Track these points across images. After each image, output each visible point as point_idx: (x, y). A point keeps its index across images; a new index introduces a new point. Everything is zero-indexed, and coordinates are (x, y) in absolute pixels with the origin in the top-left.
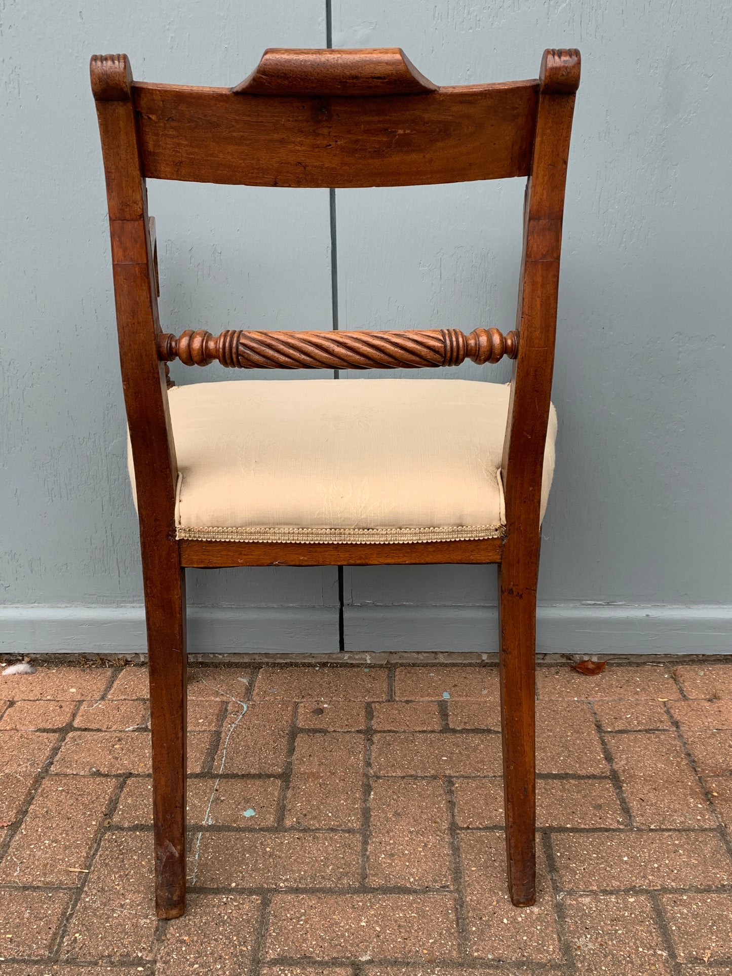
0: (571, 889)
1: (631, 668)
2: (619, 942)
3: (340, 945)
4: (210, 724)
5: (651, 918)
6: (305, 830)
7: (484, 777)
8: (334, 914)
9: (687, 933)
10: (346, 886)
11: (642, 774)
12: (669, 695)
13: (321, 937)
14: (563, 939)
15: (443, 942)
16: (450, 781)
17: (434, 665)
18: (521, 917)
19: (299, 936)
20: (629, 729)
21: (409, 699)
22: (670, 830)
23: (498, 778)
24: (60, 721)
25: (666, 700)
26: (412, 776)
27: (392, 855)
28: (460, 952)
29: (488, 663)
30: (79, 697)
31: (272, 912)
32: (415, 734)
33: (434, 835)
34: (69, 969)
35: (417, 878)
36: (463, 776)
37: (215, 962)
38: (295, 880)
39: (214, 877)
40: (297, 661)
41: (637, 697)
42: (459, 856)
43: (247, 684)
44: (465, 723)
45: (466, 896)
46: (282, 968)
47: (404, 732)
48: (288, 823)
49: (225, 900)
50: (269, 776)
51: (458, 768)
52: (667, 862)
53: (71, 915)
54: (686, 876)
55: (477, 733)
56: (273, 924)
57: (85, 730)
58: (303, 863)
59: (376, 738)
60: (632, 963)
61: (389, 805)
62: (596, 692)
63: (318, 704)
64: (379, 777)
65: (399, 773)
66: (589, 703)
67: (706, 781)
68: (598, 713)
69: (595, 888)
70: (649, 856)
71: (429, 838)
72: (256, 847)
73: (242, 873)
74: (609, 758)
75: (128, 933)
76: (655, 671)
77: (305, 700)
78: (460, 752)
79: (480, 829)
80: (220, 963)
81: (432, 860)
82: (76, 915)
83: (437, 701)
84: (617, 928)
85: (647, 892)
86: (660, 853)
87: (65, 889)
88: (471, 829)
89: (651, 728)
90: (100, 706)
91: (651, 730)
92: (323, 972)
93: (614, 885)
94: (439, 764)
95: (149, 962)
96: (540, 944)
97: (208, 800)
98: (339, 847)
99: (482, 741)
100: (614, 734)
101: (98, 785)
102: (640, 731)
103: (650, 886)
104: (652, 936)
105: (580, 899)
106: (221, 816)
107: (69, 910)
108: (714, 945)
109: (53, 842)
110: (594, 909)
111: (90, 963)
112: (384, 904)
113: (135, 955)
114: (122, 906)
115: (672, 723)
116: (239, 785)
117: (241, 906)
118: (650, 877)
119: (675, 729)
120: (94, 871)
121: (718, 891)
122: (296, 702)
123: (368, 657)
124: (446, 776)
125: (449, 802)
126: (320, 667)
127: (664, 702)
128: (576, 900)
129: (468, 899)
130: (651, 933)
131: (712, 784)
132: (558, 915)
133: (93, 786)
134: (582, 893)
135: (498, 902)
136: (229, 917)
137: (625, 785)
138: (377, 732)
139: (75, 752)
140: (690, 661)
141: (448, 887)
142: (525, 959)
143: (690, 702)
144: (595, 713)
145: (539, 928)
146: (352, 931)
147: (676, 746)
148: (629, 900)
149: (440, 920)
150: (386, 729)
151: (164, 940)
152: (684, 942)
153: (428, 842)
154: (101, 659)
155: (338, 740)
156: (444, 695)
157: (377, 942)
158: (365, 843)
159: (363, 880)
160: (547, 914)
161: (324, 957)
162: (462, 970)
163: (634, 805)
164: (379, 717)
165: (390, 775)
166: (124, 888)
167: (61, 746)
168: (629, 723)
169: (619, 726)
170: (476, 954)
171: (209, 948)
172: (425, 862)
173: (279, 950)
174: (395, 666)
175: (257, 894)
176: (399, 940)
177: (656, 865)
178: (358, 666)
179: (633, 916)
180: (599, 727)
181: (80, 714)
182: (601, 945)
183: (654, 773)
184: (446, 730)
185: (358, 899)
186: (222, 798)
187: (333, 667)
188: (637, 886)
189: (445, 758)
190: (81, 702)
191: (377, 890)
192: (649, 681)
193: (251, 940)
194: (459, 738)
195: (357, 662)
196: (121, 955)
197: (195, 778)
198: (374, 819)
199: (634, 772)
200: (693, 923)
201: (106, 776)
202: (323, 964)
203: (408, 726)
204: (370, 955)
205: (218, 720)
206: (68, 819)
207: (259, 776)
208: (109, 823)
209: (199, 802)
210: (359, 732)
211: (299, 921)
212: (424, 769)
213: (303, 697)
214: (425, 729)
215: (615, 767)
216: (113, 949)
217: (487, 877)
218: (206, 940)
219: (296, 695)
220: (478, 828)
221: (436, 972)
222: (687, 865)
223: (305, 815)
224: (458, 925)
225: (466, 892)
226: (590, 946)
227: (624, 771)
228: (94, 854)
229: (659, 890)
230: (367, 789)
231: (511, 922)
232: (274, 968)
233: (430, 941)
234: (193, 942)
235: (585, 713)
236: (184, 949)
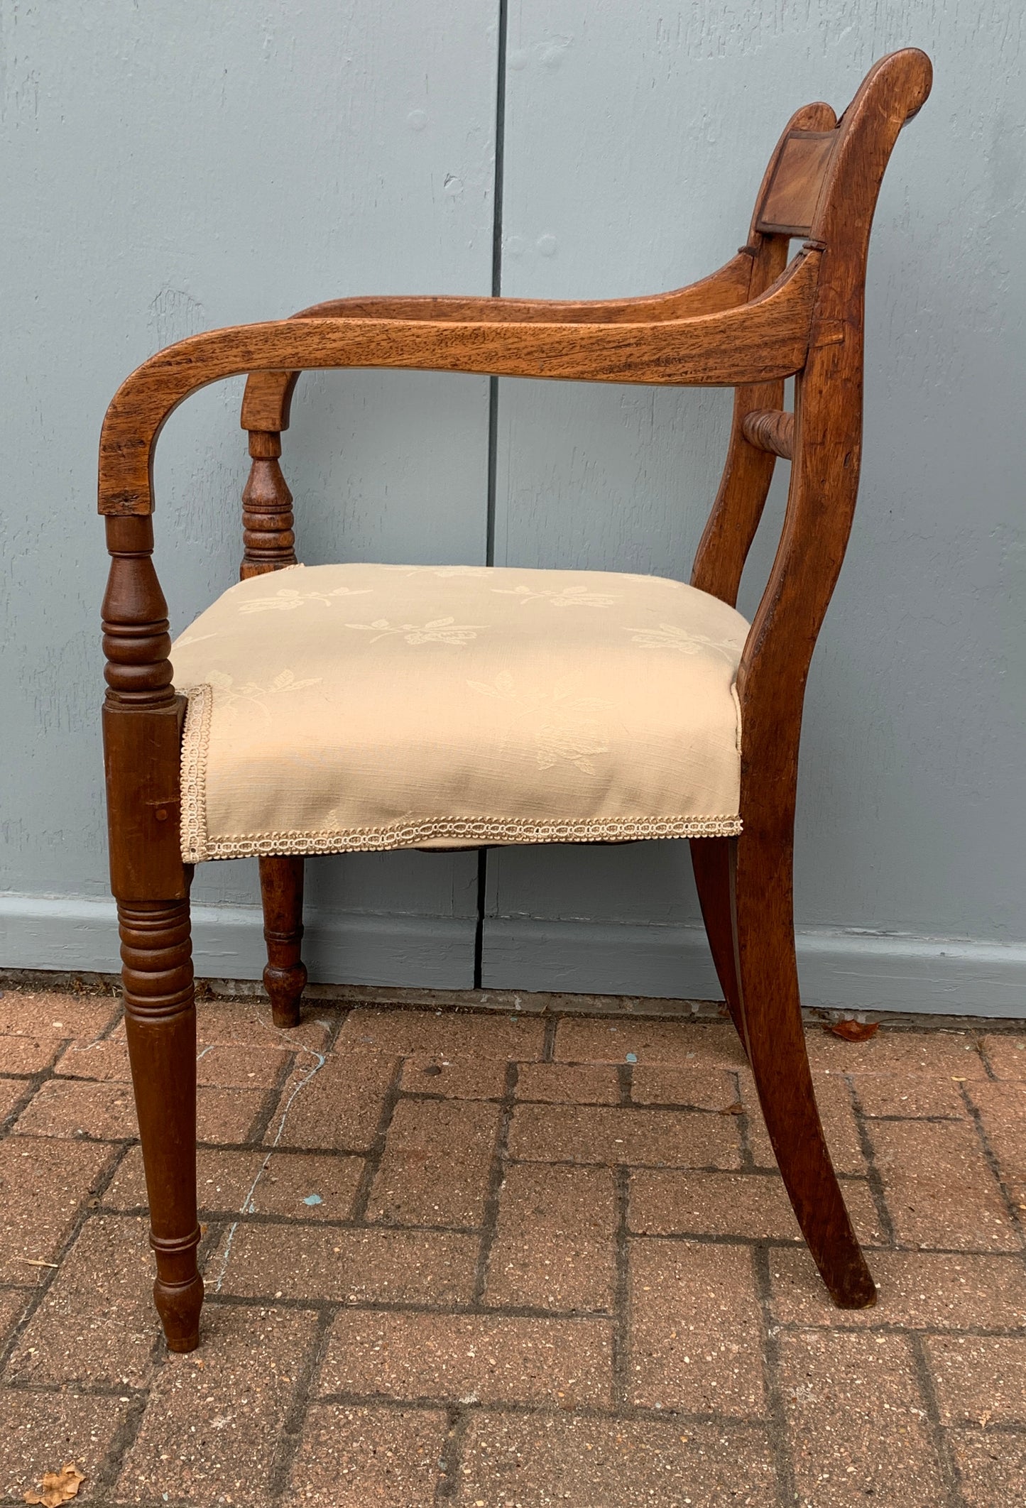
0: (792, 1323)
1: (916, 1035)
2: (855, 1394)
3: (433, 1381)
4: (265, 1079)
5: (907, 1366)
6: (396, 1227)
7: (677, 1169)
8: (428, 1339)
9: (959, 1388)
10: (450, 1304)
11: (916, 1175)
12: (967, 1073)
13: (404, 1368)
14: (771, 1388)
15: (589, 1383)
16: (624, 1171)
17: (617, 1017)
18: (711, 1355)
19: (372, 1366)
20: (904, 1115)
21: (575, 1060)
22: (950, 1251)
23: (698, 1172)
24: (34, 1065)
25: (963, 1079)
26: (567, 1162)
27: (525, 1265)
28: (613, 1397)
29: (699, 1018)
30: (66, 1035)
31: (334, 1333)
32: (578, 1107)
33: (591, 1241)
34: (15, 1394)
35: (559, 1297)
36: (645, 1167)
37: (240, 1395)
38: (374, 1293)
39: (251, 1282)
40: (409, 1001)
41: (920, 1073)
42: (626, 1272)
43: (328, 1029)
44: (656, 1096)
45: (631, 1325)
46: (341, 1407)
47: (562, 1103)
48: (371, 1216)
49: (263, 1313)
50: (349, 1153)
51: (638, 1155)
52: (940, 1293)
53: (25, 1323)
54: (967, 1312)
55: (673, 1110)
56: (334, 1348)
57: (72, 1078)
58: (388, 1270)
59: (517, 1110)
60: (871, 1422)
61: (528, 1199)
62: (859, 1064)
63: (434, 1061)
64: (516, 1162)
65: (548, 1157)
66: (847, 1078)
67: (1011, 1189)
68: (858, 1091)
69: (828, 1323)
70: (914, 1284)
71: (583, 1245)
72: (319, 1246)
73: (293, 1279)
74: (868, 1152)
75: (110, 1350)
76: (952, 1040)
77: (415, 1054)
78: (644, 1135)
79: (663, 1237)
80: (247, 1397)
81: (584, 1275)
82: (32, 1323)
83: (617, 1065)
84: (855, 1377)
85: (904, 1331)
86: (930, 1280)
87: (19, 1288)
88: (649, 1236)
89: (936, 1115)
90: (98, 1047)
91: (937, 1118)
92: (402, 1416)
93: (856, 1319)
94: (610, 1147)
95: (139, 1391)
96: (736, 1393)
97: (252, 1180)
98: (446, 1251)
99: (679, 1121)
100: (879, 1121)
101: (85, 1151)
102: (919, 1118)
103: (910, 1323)
104: (906, 1389)
105: (802, 1336)
106: (270, 1202)
107: (24, 1316)
108: (997, 1404)
109: (6, 1224)
110: (823, 1350)
111: (47, 1389)
112: (506, 1329)
113: (118, 1380)
114: (105, 1315)
115: (969, 1110)
116: (302, 1163)
117: (287, 1323)
118: (912, 1312)
119: (972, 1118)
120: (66, 1266)
121: (1012, 1334)
122: (400, 1057)
123: (518, 1001)
124: (618, 1165)
125: (620, 1198)
126: (443, 1012)
127: (961, 1083)
128: (797, 1337)
129: (633, 1329)
130: (904, 1386)
131: (1019, 1193)
132: (767, 1356)
133: (76, 1153)
134: (807, 1328)
135: (678, 1334)
136: (267, 1337)
137: (888, 1189)
138: (519, 1101)
139: (53, 1107)
140: (1007, 1029)
141: (605, 1311)
142: (711, 1412)
143: (1000, 1084)
144: (854, 1092)
145: (736, 1371)
146: (453, 1363)
147: (971, 1141)
148: (877, 1340)
149: (589, 1353)
150: (534, 1099)
151: (165, 1363)
152: (953, 1400)
153: (582, 1250)
154: (105, 984)
155: (460, 1110)
156: (627, 1057)
157: (490, 1379)
158: (486, 1247)
159: (477, 1296)
160: (751, 1354)
161: (406, 1396)
162: (614, 1422)
163: (899, 1215)
164: (525, 1082)
165: (535, 1160)
166: (110, 1291)
167: (32, 1098)
168: (904, 1108)
169: (889, 1110)
170: (638, 1401)
171: (232, 1377)
172: (574, 1277)
173: (339, 1383)
174: (559, 1015)
175: (314, 1309)
176: (523, 1378)
177: (923, 1297)
178: (502, 1013)
179: (880, 1361)
180: (857, 1110)
181: (66, 1057)
182: (828, 1398)
183: (934, 1175)
184: (626, 1103)
185: (467, 1321)
186: (274, 1179)
187: (464, 1012)
188: (891, 1323)
189: (621, 1141)
190: (68, 1042)
191: (497, 1310)
192: (941, 1053)
193: (299, 1369)
194: (644, 1116)
195: (501, 1007)
196: (96, 1380)
197: (235, 1150)
198: (503, 1217)
199: (904, 1172)
200: (970, 1375)
201: (99, 1141)
202: (403, 1405)
203: (568, 1096)
204: (476, 1396)
205: (277, 1075)
206: (34, 1195)
207: (334, 1153)
208: (96, 1203)
209: (237, 1182)
210: (492, 1100)
211: (373, 1346)
212: (587, 1153)
213: (412, 1050)
214: (594, 1101)
215: (877, 1164)
216: (86, 1371)
217: (666, 1300)
218: (229, 1365)
219: (402, 1048)
220: (660, 1236)
221: (575, 1423)
222: (969, 1298)
223: (399, 1207)
224: (614, 1361)
225: (631, 1319)
226: (812, 1398)
227: (888, 1170)
228: (68, 1244)
229: (925, 1330)
230: (497, 1177)
231: (696, 1362)
232: (328, 1407)
233: (570, 1381)
234: (208, 1366)
235: (839, 1091)
236: (194, 1375)
